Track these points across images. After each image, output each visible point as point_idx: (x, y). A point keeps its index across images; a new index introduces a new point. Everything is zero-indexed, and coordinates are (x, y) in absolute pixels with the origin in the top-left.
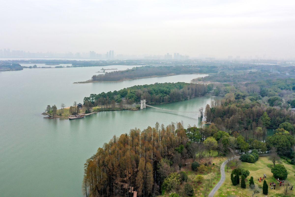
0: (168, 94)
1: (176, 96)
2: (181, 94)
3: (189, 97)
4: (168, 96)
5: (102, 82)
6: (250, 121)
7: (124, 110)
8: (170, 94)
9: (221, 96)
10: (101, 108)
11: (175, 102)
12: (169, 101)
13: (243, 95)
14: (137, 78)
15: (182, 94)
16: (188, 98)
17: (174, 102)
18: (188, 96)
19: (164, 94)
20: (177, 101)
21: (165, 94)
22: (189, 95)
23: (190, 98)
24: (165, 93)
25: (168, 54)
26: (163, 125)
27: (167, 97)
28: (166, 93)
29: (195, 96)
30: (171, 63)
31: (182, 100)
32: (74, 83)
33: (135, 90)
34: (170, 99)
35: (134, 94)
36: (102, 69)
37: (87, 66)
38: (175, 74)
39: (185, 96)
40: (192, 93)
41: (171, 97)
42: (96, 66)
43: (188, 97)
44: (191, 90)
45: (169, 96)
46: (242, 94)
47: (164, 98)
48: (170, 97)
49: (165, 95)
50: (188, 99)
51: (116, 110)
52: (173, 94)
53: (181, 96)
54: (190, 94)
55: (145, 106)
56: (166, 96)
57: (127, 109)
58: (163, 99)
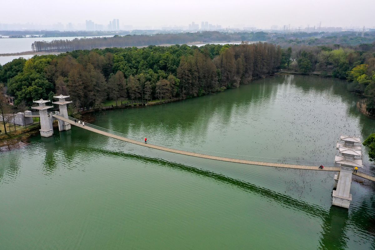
0: (174, 71)
1: (199, 78)
2: (216, 70)
3: (238, 79)
4: (171, 76)
8: (179, 70)
9: (318, 75)
11: (198, 96)
12: (177, 95)
15: (220, 70)
16: (235, 84)
17: (194, 97)
18: (235, 78)
19: (159, 71)
20: (204, 95)
21: (162, 73)
22: (238, 73)
23: (241, 83)
24: (161, 69)
25: (193, 23)
27: (168, 83)
28: (164, 68)
29: (253, 76)
31: (219, 89)
34: (181, 87)
39: (228, 78)
40: (246, 68)
41: (181, 83)
43: (235, 81)
44: (244, 60)
45: (174, 77)
47: (158, 83)
48: (178, 80)
49: (160, 74)
50: (235, 87)
52: (190, 71)
53: (217, 79)
54: (241, 71)
56: (166, 78)
58: (154, 88)
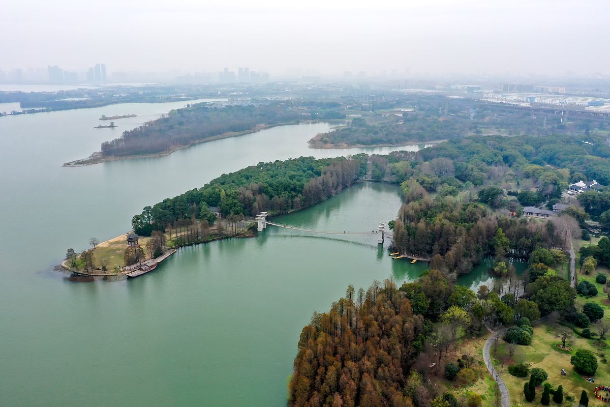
0: (300, 192)
1: (314, 194)
2: (321, 187)
5: (129, 158)
6: (479, 249)
7: (227, 237)
8: (303, 191)
10: (177, 237)
12: (304, 206)
13: (431, 182)
14: (197, 141)
15: (323, 187)
16: (332, 195)
18: (332, 190)
19: (291, 192)
20: (317, 204)
22: (333, 186)
23: (335, 194)
25: (226, 69)
26: (361, 290)
27: (299, 199)
28: (294, 190)
29: (343, 187)
30: (241, 93)
31: (324, 199)
32: (65, 165)
33: (235, 190)
34: (304, 201)
35: (234, 198)
36: (101, 117)
37: (61, 110)
38: (268, 126)
39: (328, 192)
40: (338, 182)
42: (81, 108)
44: (336, 176)
45: (301, 196)
46: (429, 179)
47: (294, 200)
48: (304, 197)
49: (293, 194)
50: (333, 197)
51: (212, 240)
52: (309, 191)
53: (322, 193)
55: (266, 225)
56: (297, 196)
57: (233, 236)
58: (292, 203)
